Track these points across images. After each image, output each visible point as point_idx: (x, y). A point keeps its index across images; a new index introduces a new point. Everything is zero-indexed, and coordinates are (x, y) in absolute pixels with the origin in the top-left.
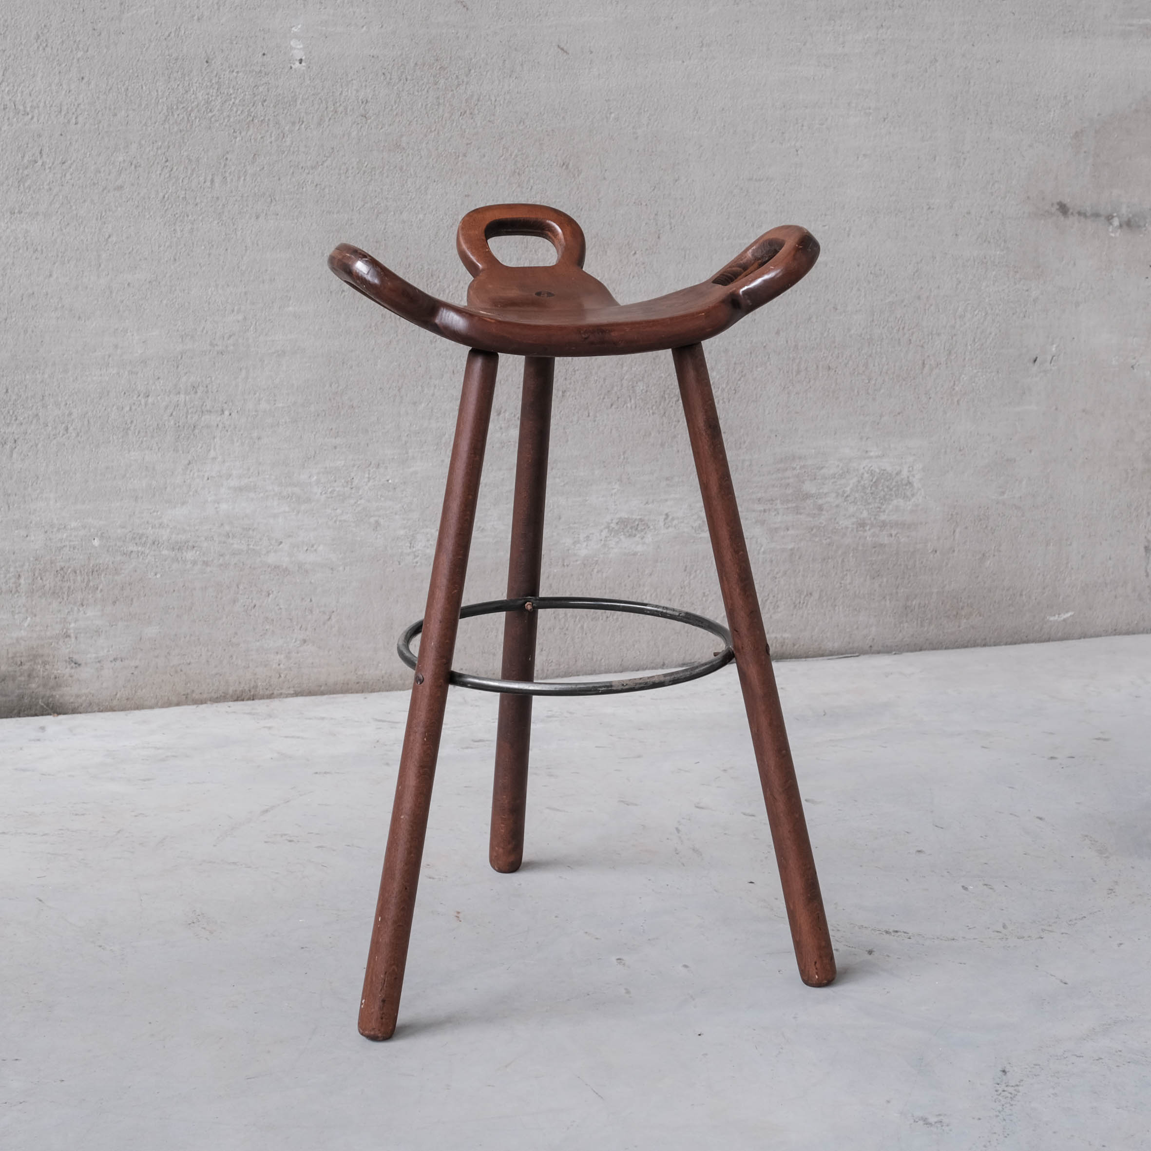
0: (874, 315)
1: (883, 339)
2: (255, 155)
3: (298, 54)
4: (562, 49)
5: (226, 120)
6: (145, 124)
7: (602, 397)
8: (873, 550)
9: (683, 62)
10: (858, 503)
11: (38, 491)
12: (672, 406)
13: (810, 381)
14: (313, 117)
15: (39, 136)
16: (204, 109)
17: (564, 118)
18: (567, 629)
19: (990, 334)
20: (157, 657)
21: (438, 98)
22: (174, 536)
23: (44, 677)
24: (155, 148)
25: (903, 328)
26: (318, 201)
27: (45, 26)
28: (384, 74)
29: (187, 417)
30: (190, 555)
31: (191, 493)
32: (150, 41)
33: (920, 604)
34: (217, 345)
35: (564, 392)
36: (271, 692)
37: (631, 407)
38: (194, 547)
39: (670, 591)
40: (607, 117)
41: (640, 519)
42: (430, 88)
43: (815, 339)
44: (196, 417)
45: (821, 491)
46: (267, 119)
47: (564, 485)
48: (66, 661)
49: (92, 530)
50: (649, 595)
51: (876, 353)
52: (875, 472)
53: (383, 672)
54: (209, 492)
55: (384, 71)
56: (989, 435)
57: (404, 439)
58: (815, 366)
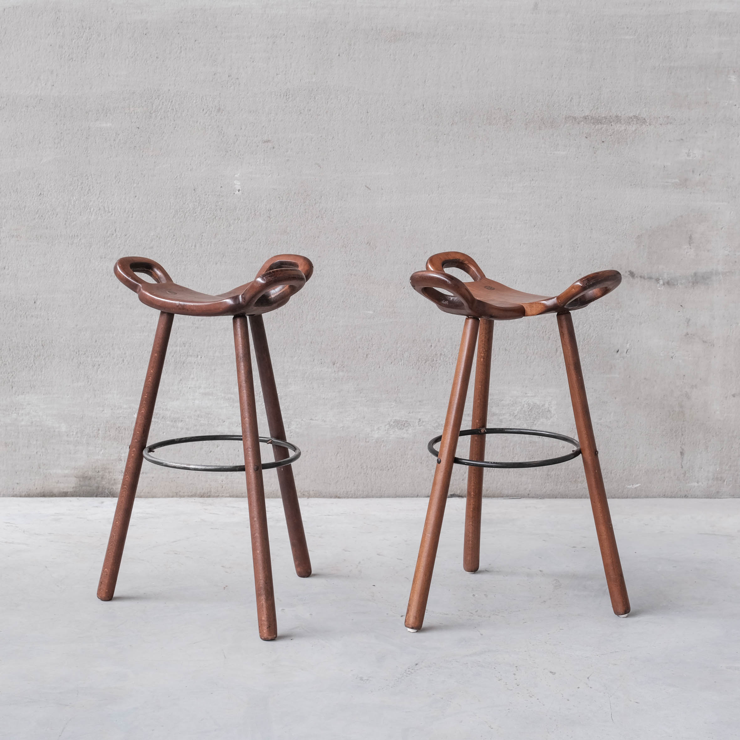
0: (529, 324)
1: (535, 336)
2: (216, 234)
3: (238, 187)
4: (368, 187)
5: (203, 218)
6: (164, 218)
7: (386, 358)
8: (530, 444)
9: (429, 195)
10: (522, 419)
11: (109, 389)
12: (423, 365)
13: (495, 356)
14: (244, 217)
15: (115, 223)
16: (192, 212)
17: (368, 220)
18: (368, 474)
19: (593, 336)
20: (163, 473)
21: (305, 209)
22: (172, 415)
23: (109, 479)
24: (168, 230)
25: (546, 332)
26: (246, 257)
27: (119, 172)
28: (279, 197)
29: (180, 358)
30: (180, 425)
31: (181, 395)
32: (168, 179)
33: (555, 474)
34: (195, 324)
35: (367, 355)
36: (218, 495)
37: (402, 364)
38: (182, 421)
39: (421, 459)
40: (390, 221)
41: (406, 421)
42: (301, 204)
43: (498, 335)
44: (184, 358)
45: (501, 412)
46: (222, 217)
47: (367, 401)
48: (119, 472)
49: (134, 410)
50: (410, 459)
51: (531, 343)
52: (530, 404)
53: (274, 489)
54: (190, 395)
55: (279, 196)
56: (593, 388)
57: (286, 374)
58: (498, 349)
